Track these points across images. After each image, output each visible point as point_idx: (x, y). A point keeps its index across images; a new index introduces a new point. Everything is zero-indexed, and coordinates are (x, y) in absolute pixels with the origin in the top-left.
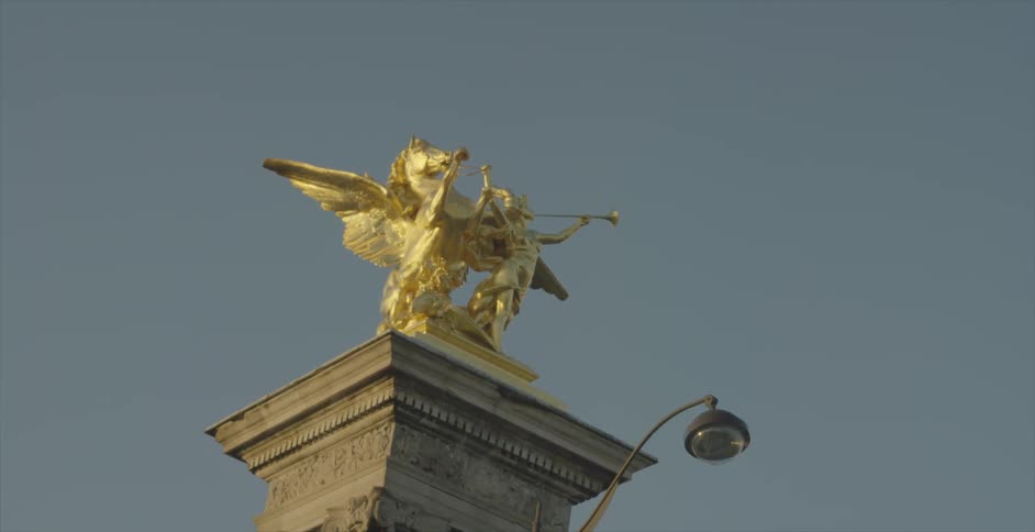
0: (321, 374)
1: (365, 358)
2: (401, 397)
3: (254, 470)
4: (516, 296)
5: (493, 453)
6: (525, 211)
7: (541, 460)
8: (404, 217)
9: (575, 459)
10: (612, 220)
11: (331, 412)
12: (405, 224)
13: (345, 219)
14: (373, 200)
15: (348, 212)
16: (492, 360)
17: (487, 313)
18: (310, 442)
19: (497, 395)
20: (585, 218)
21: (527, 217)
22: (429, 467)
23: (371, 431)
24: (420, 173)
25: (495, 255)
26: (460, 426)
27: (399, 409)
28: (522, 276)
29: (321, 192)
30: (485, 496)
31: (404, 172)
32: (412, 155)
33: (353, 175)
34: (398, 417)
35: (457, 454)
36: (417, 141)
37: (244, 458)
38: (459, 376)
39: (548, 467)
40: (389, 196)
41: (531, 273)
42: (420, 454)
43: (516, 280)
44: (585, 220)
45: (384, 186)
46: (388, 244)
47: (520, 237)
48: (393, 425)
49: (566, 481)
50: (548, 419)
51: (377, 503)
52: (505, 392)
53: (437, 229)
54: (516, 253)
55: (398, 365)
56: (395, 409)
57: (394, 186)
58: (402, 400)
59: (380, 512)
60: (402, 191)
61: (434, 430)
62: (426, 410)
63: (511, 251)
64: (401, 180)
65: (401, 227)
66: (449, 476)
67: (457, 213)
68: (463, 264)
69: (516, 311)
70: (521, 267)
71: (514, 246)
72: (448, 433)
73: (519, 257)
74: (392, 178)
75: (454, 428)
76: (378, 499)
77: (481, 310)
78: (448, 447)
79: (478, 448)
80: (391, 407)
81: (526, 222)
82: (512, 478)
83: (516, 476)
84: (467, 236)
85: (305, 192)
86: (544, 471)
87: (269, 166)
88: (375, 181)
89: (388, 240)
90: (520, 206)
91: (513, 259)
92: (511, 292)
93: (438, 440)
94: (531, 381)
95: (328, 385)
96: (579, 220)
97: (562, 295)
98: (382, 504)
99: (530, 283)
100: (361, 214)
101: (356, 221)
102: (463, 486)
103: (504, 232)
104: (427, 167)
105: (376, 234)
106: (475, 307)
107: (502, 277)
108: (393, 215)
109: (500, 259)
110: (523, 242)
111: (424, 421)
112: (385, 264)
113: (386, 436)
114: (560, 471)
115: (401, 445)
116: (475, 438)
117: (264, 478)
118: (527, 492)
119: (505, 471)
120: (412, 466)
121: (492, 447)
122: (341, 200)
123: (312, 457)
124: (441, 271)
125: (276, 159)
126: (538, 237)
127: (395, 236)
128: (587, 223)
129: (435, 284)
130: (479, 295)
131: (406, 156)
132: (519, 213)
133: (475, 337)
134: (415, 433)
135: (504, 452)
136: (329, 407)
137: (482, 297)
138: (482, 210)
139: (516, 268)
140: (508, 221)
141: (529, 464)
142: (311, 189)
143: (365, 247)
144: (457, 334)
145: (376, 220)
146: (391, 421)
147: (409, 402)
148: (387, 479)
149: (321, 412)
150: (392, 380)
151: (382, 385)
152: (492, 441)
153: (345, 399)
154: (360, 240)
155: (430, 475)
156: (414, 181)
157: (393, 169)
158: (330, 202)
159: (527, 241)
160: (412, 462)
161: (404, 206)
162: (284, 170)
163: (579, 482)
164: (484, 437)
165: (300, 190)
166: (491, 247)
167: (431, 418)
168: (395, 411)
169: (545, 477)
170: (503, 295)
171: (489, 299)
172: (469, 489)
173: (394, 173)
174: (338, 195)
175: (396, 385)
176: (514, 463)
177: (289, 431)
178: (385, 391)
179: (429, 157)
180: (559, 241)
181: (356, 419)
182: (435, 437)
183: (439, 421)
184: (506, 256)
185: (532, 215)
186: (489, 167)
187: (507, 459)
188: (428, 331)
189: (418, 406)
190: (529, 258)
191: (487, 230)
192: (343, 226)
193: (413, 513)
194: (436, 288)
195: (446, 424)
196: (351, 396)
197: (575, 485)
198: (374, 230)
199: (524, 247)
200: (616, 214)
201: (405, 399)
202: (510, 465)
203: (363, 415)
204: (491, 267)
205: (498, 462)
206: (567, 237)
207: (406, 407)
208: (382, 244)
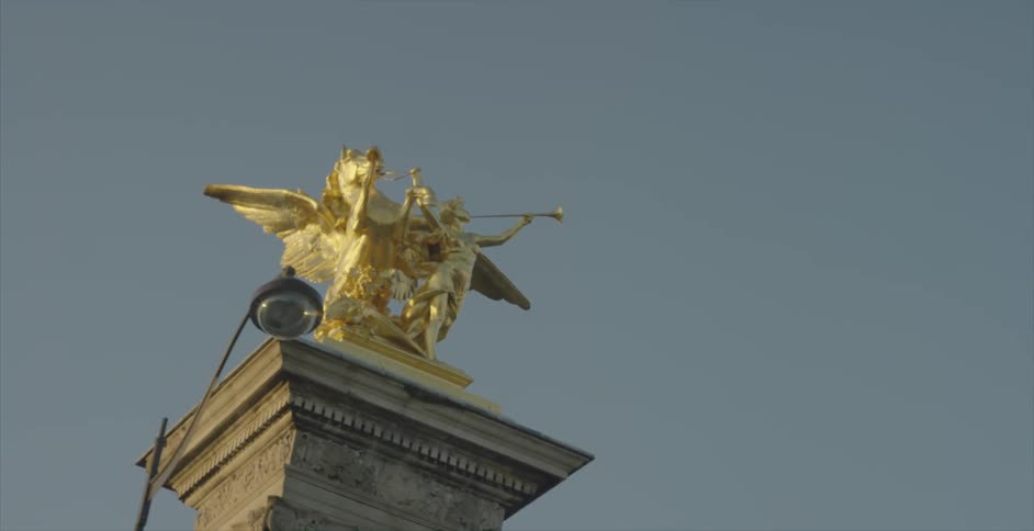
0: (225, 386)
1: (259, 365)
2: (298, 403)
3: (183, 498)
4: (451, 299)
5: (409, 457)
6: (459, 213)
7: (462, 462)
8: (338, 229)
9: (501, 460)
10: (556, 216)
11: (240, 427)
12: (338, 237)
13: (285, 240)
14: (309, 216)
15: (287, 232)
16: (419, 365)
17: (422, 320)
18: (226, 461)
19: (405, 395)
20: (526, 217)
21: (463, 219)
22: (336, 475)
23: (277, 442)
24: (352, 183)
25: (432, 260)
26: (368, 429)
27: (298, 415)
28: (458, 280)
29: (260, 214)
30: (400, 503)
31: (337, 186)
32: (344, 166)
33: (285, 192)
34: (298, 423)
35: (365, 461)
36: (349, 152)
37: (174, 487)
38: (359, 377)
39: (472, 469)
40: (319, 209)
41: (467, 274)
42: (326, 462)
43: (450, 284)
44: (528, 219)
45: (315, 200)
46: (324, 260)
47: (453, 240)
48: (295, 432)
49: (495, 484)
50: (464, 418)
51: (271, 512)
52: (414, 392)
53: (363, 237)
54: (451, 256)
55: (291, 368)
56: (294, 415)
57: (328, 199)
58: (300, 405)
59: (273, 520)
60: (335, 204)
61: (339, 436)
62: (328, 414)
63: (445, 254)
64: (335, 193)
65: (334, 240)
66: (358, 482)
67: (382, 217)
68: (393, 271)
69: (453, 316)
70: (455, 270)
71: (448, 249)
72: (355, 439)
73: (454, 260)
74: (327, 191)
75: (362, 432)
76: (271, 508)
77: (414, 317)
78: (357, 453)
79: (391, 453)
80: (289, 415)
81: (462, 224)
82: (434, 483)
83: (439, 481)
84: (396, 242)
85: (248, 217)
86: (468, 474)
87: (209, 193)
88: (308, 196)
89: (325, 256)
90: (454, 208)
91: (446, 262)
92: (445, 296)
93: (345, 446)
94: (465, 386)
95: (232, 399)
96: (521, 219)
97: (525, 305)
98: (276, 513)
99: (468, 285)
100: (299, 232)
101: (296, 241)
102: (375, 494)
103: (437, 237)
104: (358, 178)
105: (312, 251)
106: (408, 315)
107: (435, 281)
108: (327, 230)
109: (434, 264)
110: (457, 245)
111: (328, 426)
112: (320, 281)
113: (289, 445)
114: (486, 473)
115: (302, 453)
116: (385, 443)
117: (193, 506)
118: (449, 497)
119: (425, 476)
120: (313, 474)
121: (404, 450)
122: (278, 220)
123: (230, 478)
124: (364, 278)
125: (216, 186)
126: (477, 239)
127: (330, 250)
128: (530, 222)
129: (359, 292)
130: (411, 302)
131: (339, 168)
132: (453, 215)
133: (400, 343)
134: (320, 440)
135: (421, 456)
136: (237, 422)
137: (415, 303)
138: (408, 212)
139: (450, 271)
140: (441, 225)
141: (451, 468)
142: (253, 213)
143: (302, 264)
144: (379, 339)
145: (312, 236)
146: (292, 428)
147: (308, 407)
148: (286, 488)
149: (230, 428)
150: (287, 385)
151: (279, 392)
152: (406, 444)
153: (250, 411)
154: (297, 258)
155: (337, 483)
156: (347, 192)
157: (328, 183)
158: (270, 224)
159: (462, 243)
160: (315, 470)
161: (336, 217)
162: (225, 196)
163: (509, 484)
164: (396, 441)
165: (241, 215)
166: (426, 253)
167: (335, 423)
168: (295, 418)
169: (469, 480)
170: (437, 300)
171: (422, 305)
172: (382, 496)
173: (329, 187)
174: (275, 215)
175: (291, 389)
176: (433, 466)
177: (207, 453)
178: (281, 398)
179: (358, 166)
180: (500, 243)
181: (261, 431)
182: (342, 444)
183: (345, 427)
184: (441, 260)
185: (467, 217)
186: (418, 170)
187: (425, 463)
188: (344, 338)
189: (318, 410)
190: (464, 260)
191: (421, 236)
192: (282, 246)
193: (313, 522)
194: (360, 297)
195: (352, 428)
196: (255, 407)
197: (506, 489)
198: (310, 246)
199: (457, 249)
200: (560, 211)
201: (303, 404)
202: (428, 469)
203: (267, 425)
204: (426, 273)
205: (415, 467)
206: (508, 238)
207: (306, 412)
208: (319, 259)
